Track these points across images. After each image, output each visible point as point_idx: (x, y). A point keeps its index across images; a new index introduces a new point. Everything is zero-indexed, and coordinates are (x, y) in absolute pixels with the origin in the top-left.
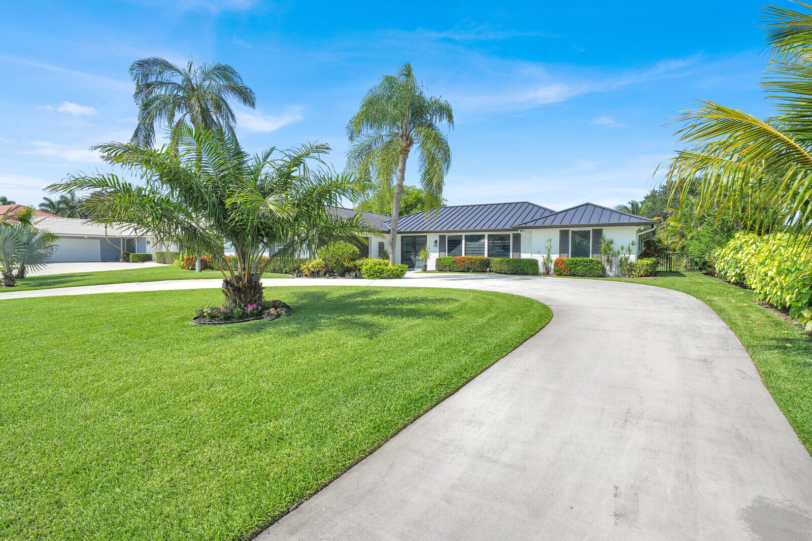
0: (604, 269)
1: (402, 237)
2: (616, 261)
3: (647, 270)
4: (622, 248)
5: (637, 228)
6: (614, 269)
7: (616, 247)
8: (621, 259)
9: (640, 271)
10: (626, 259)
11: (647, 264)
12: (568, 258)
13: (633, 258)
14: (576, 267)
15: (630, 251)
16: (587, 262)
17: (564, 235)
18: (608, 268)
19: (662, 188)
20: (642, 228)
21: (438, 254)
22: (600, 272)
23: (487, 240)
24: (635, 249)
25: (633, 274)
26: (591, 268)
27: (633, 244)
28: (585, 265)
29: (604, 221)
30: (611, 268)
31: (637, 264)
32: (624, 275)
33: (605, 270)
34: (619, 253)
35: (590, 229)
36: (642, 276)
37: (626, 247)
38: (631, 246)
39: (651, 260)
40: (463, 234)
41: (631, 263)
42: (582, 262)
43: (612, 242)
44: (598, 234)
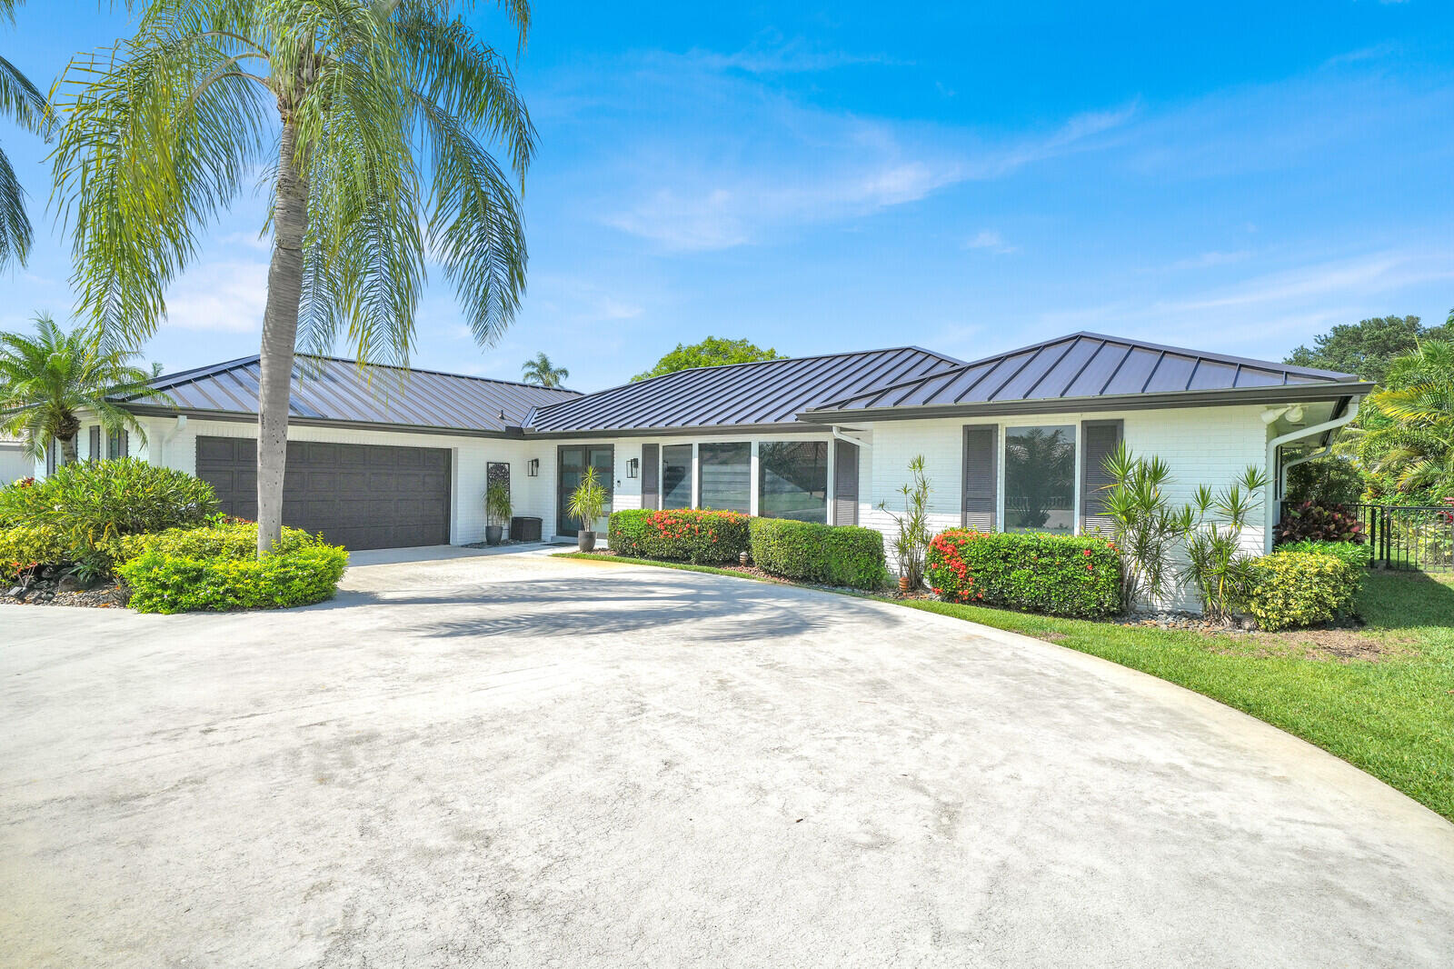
0: (1123, 587)
1: (561, 450)
2: (1175, 552)
3: (1320, 601)
4: (1204, 499)
5: (1271, 415)
6: (1170, 582)
7: (1175, 495)
8: (1200, 547)
9: (1287, 604)
10: (1223, 547)
11: (1319, 574)
12: (993, 527)
13: (1253, 542)
14: (1007, 571)
15: (1237, 513)
16: (1051, 554)
17: (978, 443)
18: (1143, 578)
19: (1322, 342)
20: (1295, 413)
21: (640, 497)
22: (1108, 599)
23: (757, 459)
24: (1263, 505)
25: (1251, 615)
26: (1066, 581)
27: (1252, 482)
28: (1044, 567)
29: (1127, 386)
30: (1157, 578)
31: (1270, 573)
32: (1215, 615)
33: (1131, 584)
34: (1188, 519)
35: (1074, 420)
36: (1295, 626)
37: (1220, 489)
38: (1243, 492)
39: (1340, 555)
40: (695, 441)
41: (1244, 564)
42: (1033, 554)
43: (1157, 473)
44: (1104, 438)
